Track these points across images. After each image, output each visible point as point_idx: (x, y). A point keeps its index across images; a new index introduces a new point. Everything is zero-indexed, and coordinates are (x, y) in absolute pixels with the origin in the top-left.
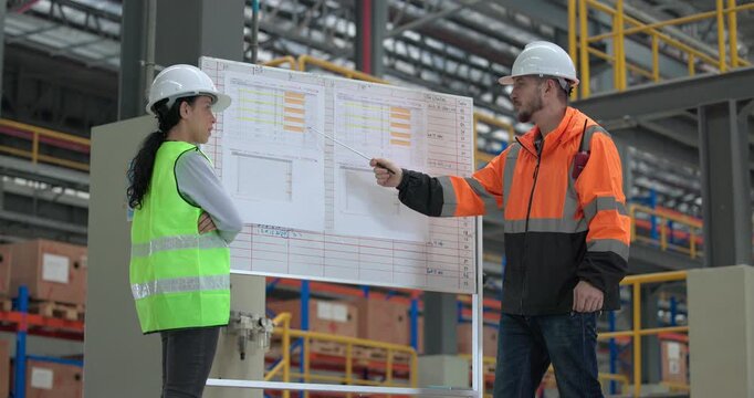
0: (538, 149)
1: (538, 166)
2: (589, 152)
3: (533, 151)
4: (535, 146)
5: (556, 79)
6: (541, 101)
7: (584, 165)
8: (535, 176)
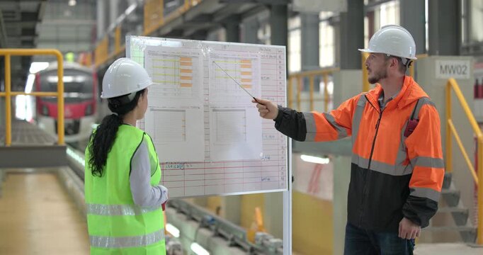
0: (381, 106)
1: (380, 120)
2: (418, 120)
3: (376, 106)
4: (379, 102)
5: (399, 59)
6: (386, 73)
7: (414, 129)
8: (377, 127)
